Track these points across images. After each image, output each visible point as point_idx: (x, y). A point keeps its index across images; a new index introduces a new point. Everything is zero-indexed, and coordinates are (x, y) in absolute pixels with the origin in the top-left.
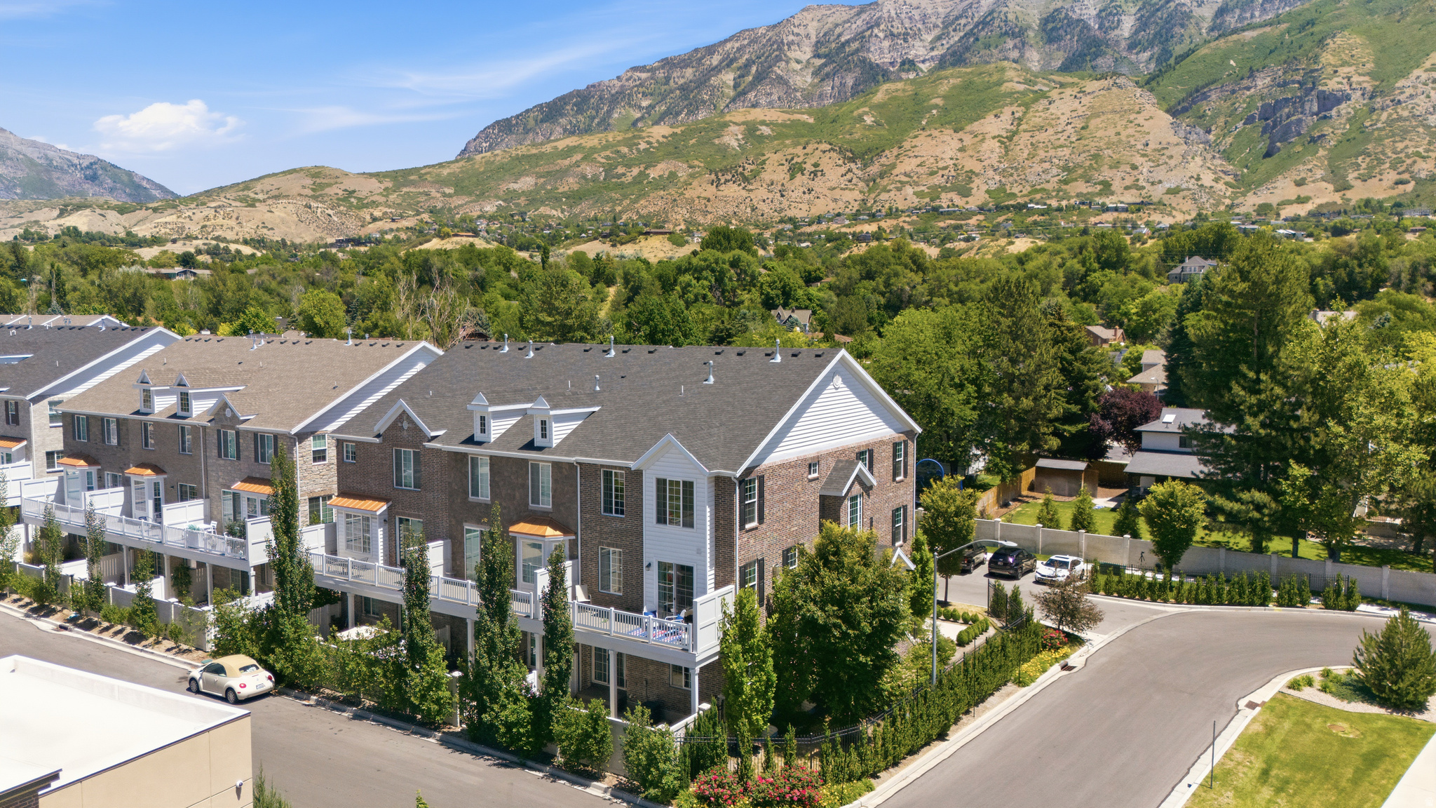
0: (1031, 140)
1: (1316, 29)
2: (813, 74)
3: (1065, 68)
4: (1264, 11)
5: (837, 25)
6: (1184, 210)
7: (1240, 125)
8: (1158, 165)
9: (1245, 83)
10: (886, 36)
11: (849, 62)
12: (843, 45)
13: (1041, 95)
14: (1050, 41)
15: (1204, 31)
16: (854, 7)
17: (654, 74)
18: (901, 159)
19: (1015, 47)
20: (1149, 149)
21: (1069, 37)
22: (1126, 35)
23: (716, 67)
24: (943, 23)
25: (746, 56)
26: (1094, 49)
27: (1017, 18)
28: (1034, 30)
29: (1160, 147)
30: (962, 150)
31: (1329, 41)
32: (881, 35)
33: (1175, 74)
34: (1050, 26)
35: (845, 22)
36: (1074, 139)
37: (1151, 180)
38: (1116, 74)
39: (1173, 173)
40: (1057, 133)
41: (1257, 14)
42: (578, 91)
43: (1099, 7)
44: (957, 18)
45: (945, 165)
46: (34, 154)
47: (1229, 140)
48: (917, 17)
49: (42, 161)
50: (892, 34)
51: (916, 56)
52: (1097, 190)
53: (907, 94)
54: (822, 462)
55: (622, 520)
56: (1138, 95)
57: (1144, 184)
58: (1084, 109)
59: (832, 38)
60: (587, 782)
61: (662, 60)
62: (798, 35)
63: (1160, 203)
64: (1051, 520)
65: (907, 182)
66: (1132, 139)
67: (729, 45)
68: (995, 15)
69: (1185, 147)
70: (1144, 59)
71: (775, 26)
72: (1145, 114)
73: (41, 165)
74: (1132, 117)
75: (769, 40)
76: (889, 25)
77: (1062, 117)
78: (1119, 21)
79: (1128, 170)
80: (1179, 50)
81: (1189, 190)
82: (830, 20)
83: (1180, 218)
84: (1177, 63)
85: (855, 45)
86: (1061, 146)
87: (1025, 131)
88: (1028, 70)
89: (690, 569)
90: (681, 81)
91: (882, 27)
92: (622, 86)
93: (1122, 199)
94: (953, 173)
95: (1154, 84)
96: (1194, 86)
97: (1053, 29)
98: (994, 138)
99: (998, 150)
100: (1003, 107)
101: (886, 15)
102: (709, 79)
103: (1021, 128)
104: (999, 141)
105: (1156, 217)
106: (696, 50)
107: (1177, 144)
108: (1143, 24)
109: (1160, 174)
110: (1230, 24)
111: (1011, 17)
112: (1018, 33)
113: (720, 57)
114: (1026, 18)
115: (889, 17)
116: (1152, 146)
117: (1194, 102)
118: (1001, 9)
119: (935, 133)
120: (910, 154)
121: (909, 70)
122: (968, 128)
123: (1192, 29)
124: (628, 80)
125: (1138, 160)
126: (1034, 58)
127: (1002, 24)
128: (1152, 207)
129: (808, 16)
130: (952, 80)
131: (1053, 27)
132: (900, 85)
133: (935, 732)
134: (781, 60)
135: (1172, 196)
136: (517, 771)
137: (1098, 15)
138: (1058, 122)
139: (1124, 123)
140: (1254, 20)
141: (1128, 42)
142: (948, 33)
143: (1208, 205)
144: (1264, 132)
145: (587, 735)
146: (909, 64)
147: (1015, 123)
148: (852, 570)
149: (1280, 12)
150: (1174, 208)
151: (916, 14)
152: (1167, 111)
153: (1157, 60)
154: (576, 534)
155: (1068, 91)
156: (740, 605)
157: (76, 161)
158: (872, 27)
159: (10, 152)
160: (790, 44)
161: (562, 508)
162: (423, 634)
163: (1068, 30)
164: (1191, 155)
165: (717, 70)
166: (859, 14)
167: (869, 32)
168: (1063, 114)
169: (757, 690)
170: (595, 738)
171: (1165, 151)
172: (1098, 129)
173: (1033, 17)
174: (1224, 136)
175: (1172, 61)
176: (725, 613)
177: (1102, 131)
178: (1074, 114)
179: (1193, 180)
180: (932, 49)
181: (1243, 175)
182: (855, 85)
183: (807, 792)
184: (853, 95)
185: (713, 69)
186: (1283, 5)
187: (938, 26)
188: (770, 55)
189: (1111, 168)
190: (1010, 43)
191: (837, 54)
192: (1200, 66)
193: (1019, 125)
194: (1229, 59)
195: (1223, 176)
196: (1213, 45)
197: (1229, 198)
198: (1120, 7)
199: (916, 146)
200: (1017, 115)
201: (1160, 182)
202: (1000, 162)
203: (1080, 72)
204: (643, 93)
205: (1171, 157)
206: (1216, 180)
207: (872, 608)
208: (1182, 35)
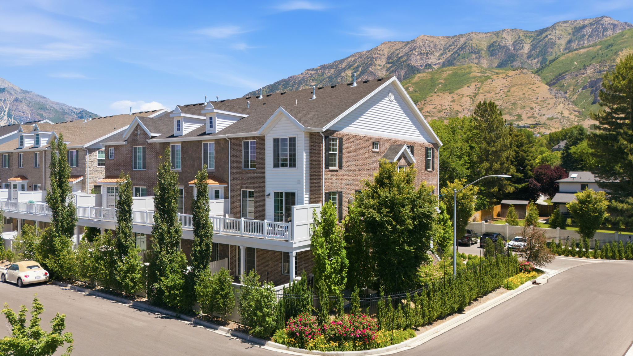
0: (484, 97)
1: (613, 48)
2: (386, 70)
3: (499, 66)
4: (589, 41)
5: (397, 50)
6: (556, 127)
7: (580, 90)
8: (543, 108)
9: (582, 71)
10: (418, 54)
11: (402, 65)
12: (400, 58)
13: (489, 78)
14: (492, 55)
15: (561, 50)
16: (404, 42)
17: (317, 72)
18: (426, 106)
19: (476, 58)
20: (538, 101)
21: (500, 53)
22: (526, 52)
23: (344, 68)
24: (444, 48)
25: (357, 64)
26: (511, 58)
27: (476, 46)
28: (484, 50)
29: (544, 99)
30: (453, 101)
31: (620, 52)
32: (416, 54)
33: (549, 68)
34: (492, 49)
35: (400, 48)
36: (504, 96)
37: (540, 114)
38: (522, 68)
39: (550, 111)
40: (496, 94)
41: (586, 42)
42: (285, 79)
43: (513, 40)
44: (450, 46)
45: (445, 108)
46: (57, 108)
47: (575, 96)
48: (432, 46)
49: (61, 110)
50: (421, 53)
51: (432, 62)
52: (515, 119)
53: (428, 78)
54: (381, 143)
55: (254, 171)
56: (533, 77)
57: (537, 116)
58: (508, 83)
59: (395, 55)
60: (216, 327)
61: (321, 66)
62: (380, 54)
63: (544, 124)
64: (513, 221)
65: (428, 116)
66: (530, 96)
67: (349, 59)
68: (467, 44)
69: (555, 99)
70: (534, 63)
71: (369, 51)
72: (536, 85)
73: (60, 112)
74: (530, 87)
75: (367, 56)
76: (420, 49)
77: (498, 87)
78: (523, 46)
79: (529, 110)
80: (550, 58)
81: (558, 118)
82: (394, 48)
83: (554, 131)
84: (550, 63)
85: (404, 58)
86: (498, 100)
87: (481, 93)
88: (482, 67)
89: (293, 194)
90: (329, 74)
91: (417, 50)
92: (303, 77)
93: (527, 122)
94: (449, 111)
95: (540, 72)
96: (558, 73)
97: (493, 50)
98: (467, 96)
99: (469, 101)
100: (471, 83)
101: (418, 45)
102: (341, 73)
103: (480, 92)
104: (470, 98)
105: (543, 130)
106: (335, 62)
107: (552, 98)
108: (534, 47)
109: (544, 111)
110: (574, 47)
111: (474, 45)
112: (477, 52)
113: (345, 64)
114: (481, 45)
115: (420, 46)
116: (540, 99)
117: (559, 80)
118: (469, 42)
119: (441, 94)
120: (430, 103)
121: (429, 69)
122: (456, 92)
123: (556, 49)
124: (306, 74)
125: (534, 105)
126: (485, 63)
127: (470, 48)
128: (541, 126)
129: (384, 46)
130: (448, 72)
131: (493, 49)
132: (425, 74)
133: (456, 306)
134: (372, 65)
135: (550, 121)
136: (173, 321)
137: (513, 44)
138: (497, 89)
139: (527, 89)
140: (584, 45)
141: (527, 55)
142: (446, 52)
143: (567, 125)
144: (591, 93)
145: (216, 292)
146: (428, 66)
147: (477, 90)
148: (399, 187)
149: (596, 41)
150: (551, 126)
151: (432, 45)
152: (547, 84)
153: (541, 63)
154: (228, 183)
155: (501, 76)
156: (324, 213)
157: (75, 110)
158: (412, 50)
159: (48, 107)
160: (376, 58)
161: (220, 169)
162: (126, 238)
163: (500, 50)
164: (558, 103)
165: (344, 70)
166: (406, 45)
167: (411, 52)
168: (498, 85)
169: (335, 269)
170: (221, 295)
171: (546, 101)
172: (514, 92)
173: (484, 45)
174: (573, 95)
175: (548, 63)
176: (315, 219)
177: (516, 93)
178: (504, 86)
179: (559, 114)
180: (439, 59)
181: (583, 112)
182: (405, 75)
183: (367, 332)
184: (404, 79)
185: (343, 69)
186: (597, 38)
187: (441, 50)
188: (367, 63)
189: (521, 109)
190: (474, 56)
191: (397, 62)
192: (561, 65)
193: (479, 90)
194: (574, 61)
195: (573, 112)
196: (566, 55)
197: (576, 122)
198: (523, 40)
199: (432, 100)
200: (477, 86)
201: (544, 115)
202: (471, 107)
203: (506, 68)
204: (312, 80)
205: (549, 104)
206: (570, 114)
207: (413, 212)
208: (552, 52)
